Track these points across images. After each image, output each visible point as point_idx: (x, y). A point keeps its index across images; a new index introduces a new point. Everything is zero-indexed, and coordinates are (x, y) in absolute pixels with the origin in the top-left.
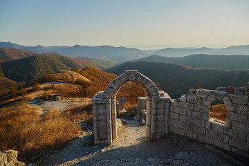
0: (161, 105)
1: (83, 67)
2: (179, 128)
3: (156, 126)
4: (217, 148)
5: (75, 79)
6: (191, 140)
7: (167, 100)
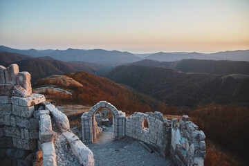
0: (120, 120)
1: (76, 71)
2: (129, 133)
3: (118, 132)
4: (145, 143)
5: (68, 84)
6: (135, 140)
7: (123, 118)
